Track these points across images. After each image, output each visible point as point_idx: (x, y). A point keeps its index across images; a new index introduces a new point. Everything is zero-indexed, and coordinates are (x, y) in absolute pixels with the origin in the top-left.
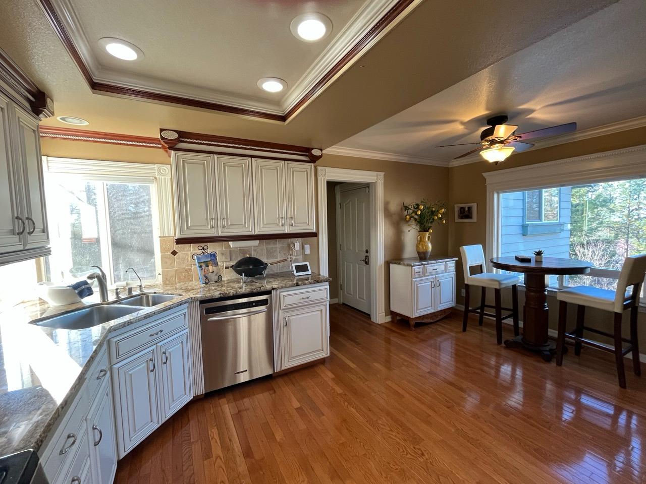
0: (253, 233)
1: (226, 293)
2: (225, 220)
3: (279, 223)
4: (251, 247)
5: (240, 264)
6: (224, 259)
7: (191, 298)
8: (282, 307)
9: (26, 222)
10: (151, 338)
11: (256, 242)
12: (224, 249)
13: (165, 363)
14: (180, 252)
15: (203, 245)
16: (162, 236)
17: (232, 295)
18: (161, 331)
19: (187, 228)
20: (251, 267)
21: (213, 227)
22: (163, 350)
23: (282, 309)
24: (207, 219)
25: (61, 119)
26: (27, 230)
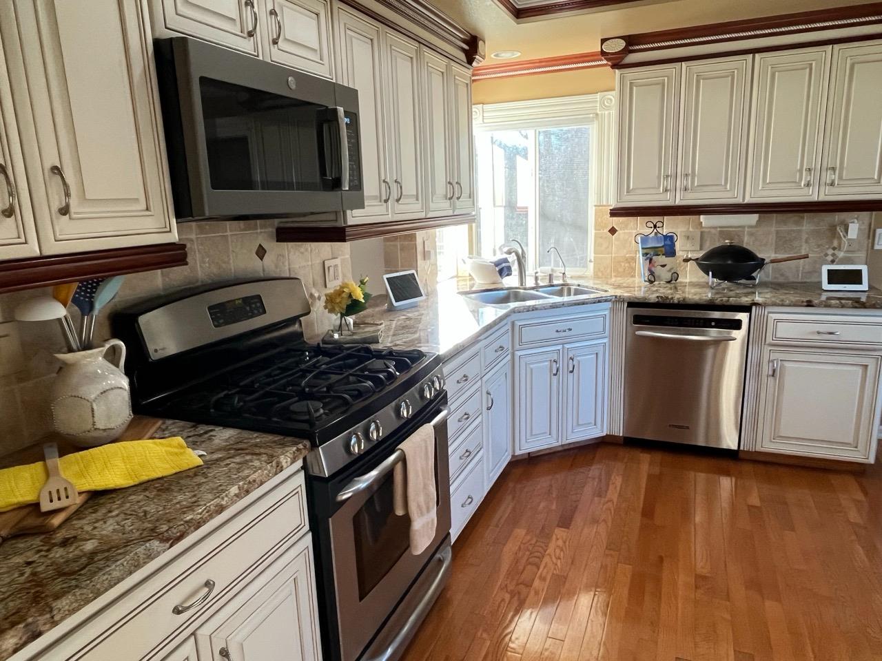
0: (739, 200)
1: (667, 298)
2: (690, 178)
3: (801, 179)
4: (743, 227)
5: (710, 255)
6: (688, 246)
7: (616, 296)
8: (769, 340)
9: (456, 186)
10: (557, 335)
11: (753, 219)
12: (691, 229)
13: (572, 372)
14: (621, 230)
15: (655, 219)
16: (599, 204)
17: (676, 301)
18: (570, 330)
19: (627, 192)
20: (730, 262)
21: (666, 190)
22: (571, 355)
23: (767, 343)
24: (659, 177)
25: (495, 56)
26: (456, 195)
